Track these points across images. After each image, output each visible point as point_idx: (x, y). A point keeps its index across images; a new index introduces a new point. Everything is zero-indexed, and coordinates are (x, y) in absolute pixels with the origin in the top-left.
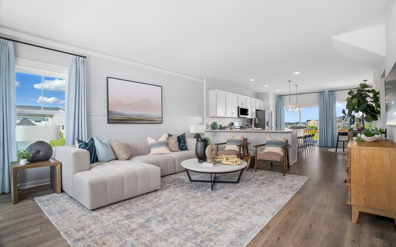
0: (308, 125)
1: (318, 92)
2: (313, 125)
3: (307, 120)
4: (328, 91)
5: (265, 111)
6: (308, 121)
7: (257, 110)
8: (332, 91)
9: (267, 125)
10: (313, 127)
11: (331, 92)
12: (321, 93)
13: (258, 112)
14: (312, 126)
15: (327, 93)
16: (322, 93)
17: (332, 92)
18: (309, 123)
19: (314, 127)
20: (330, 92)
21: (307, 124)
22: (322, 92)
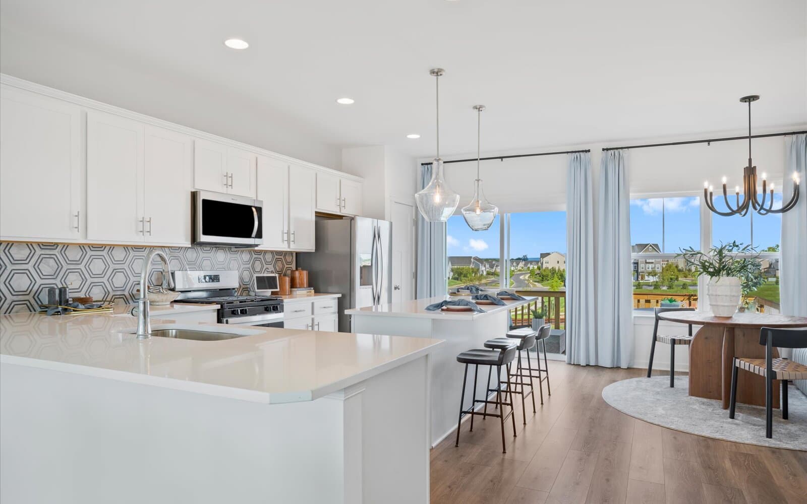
0: (545, 266)
1: (568, 152)
2: (554, 266)
3: (541, 254)
4: (604, 150)
5: (352, 219)
6: (544, 255)
7: (321, 216)
8: (617, 149)
9: (366, 281)
10: (555, 271)
11: (612, 151)
12: (578, 154)
13: (330, 223)
14: (553, 268)
15: (597, 156)
16: (581, 153)
17: (616, 151)
18: (545, 259)
19: (557, 269)
20: (610, 152)
21: (542, 264)
22: (579, 152)
